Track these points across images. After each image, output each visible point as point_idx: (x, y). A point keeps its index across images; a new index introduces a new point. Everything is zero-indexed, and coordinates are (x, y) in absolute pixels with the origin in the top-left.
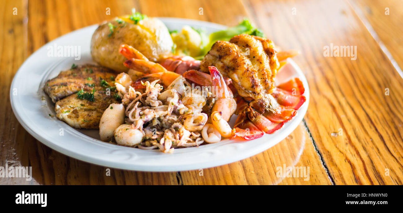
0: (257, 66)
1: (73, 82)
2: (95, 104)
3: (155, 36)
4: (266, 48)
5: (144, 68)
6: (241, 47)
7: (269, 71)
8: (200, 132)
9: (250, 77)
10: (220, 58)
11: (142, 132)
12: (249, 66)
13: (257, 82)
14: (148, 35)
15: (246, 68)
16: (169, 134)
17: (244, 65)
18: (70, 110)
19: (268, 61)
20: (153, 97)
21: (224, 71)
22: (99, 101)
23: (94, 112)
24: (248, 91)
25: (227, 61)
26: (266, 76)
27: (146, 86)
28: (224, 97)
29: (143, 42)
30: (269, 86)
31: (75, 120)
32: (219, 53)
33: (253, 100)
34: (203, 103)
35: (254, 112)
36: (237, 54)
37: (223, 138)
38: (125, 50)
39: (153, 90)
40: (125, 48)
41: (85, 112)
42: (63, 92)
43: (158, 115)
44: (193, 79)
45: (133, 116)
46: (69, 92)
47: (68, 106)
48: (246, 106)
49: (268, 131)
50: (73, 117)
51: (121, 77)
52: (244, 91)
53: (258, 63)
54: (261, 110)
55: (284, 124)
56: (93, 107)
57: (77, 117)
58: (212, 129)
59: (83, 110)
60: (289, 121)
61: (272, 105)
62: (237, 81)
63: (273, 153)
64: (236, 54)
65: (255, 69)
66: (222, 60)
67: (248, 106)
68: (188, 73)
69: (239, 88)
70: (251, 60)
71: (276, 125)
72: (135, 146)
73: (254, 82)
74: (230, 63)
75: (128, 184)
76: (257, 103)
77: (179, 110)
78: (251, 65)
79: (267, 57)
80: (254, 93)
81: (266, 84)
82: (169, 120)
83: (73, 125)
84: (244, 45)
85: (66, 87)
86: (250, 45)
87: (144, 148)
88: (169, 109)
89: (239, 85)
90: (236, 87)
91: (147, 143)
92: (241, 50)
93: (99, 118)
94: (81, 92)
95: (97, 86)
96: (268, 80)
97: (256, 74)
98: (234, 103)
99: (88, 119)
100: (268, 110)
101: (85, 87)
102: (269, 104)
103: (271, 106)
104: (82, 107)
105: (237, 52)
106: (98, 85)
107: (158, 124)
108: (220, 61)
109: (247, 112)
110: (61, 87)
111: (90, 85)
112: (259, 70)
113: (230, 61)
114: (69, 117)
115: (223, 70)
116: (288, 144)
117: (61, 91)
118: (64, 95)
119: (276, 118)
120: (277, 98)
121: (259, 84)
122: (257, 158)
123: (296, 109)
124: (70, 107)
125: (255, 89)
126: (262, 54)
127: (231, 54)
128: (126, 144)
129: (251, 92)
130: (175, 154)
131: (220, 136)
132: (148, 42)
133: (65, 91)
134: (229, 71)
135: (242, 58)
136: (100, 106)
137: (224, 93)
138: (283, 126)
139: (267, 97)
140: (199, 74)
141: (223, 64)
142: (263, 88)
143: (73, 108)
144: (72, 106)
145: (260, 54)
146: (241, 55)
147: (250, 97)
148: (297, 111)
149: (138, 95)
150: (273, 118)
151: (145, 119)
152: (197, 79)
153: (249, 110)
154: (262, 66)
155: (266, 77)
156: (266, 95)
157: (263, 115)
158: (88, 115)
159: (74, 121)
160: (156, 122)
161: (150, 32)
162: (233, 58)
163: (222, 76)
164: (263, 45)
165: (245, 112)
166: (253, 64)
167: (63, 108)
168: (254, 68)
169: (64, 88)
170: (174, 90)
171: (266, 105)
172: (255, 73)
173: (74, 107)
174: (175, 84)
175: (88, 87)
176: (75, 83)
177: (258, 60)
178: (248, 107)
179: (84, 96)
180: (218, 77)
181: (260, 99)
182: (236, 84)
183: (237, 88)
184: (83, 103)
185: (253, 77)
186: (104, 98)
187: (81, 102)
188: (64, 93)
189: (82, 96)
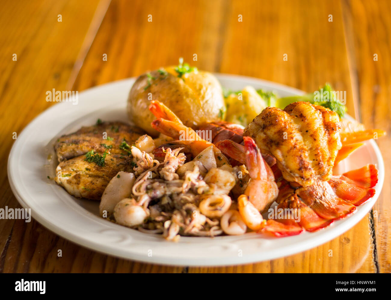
0: (309, 143)
1: (87, 141)
2: (104, 169)
3: (200, 94)
4: (327, 121)
5: (173, 132)
6: (293, 117)
7: (325, 151)
8: (219, 219)
9: (297, 156)
10: (264, 128)
11: (145, 210)
12: (298, 142)
13: (306, 163)
14: (191, 91)
15: (293, 144)
16: (178, 218)
17: (291, 140)
18: (71, 173)
19: (326, 138)
20: (170, 169)
21: (265, 145)
22: (109, 167)
23: (100, 180)
24: (294, 174)
25: (272, 132)
26: (321, 157)
27: (165, 154)
28: (259, 179)
29: (182, 100)
30: (324, 171)
31: (75, 186)
32: (264, 122)
33: (301, 187)
34: (232, 183)
35: (299, 202)
36: (285, 125)
37: (249, 230)
38: (155, 107)
39: (173, 159)
40: (156, 105)
41: (89, 178)
42: (71, 151)
43: (169, 191)
44: (227, 151)
45: (138, 190)
46: (78, 151)
47: (70, 169)
48: (290, 193)
49: (309, 229)
50: (73, 183)
51: (142, 140)
52: (289, 173)
53: (311, 139)
54: (309, 200)
55: (333, 222)
56: (100, 173)
57: (78, 183)
58: (235, 217)
59: (88, 175)
60: (341, 219)
61: (326, 196)
62: (280, 160)
63: (316, 258)
64: (283, 124)
65: (305, 147)
66: (265, 131)
67: (293, 193)
68: (222, 143)
69: (283, 169)
70: (303, 135)
71: (323, 222)
72: (135, 227)
73: (302, 164)
74: (275, 136)
75: (118, 272)
76: (306, 191)
77: (197, 189)
78: (302, 140)
79: (326, 133)
80: (302, 177)
81: (320, 168)
82: (182, 199)
83: (72, 193)
84: (298, 115)
85: (77, 145)
86: (304, 116)
87: (144, 230)
88: (185, 185)
89: (283, 165)
90: (279, 168)
91: (151, 225)
92: (292, 121)
93: (103, 187)
94: (90, 154)
95: (115, 148)
96: (323, 163)
97: (307, 154)
98: (275, 188)
99: (90, 187)
100: (318, 201)
101: (100, 147)
102: (321, 194)
103: (323, 197)
104: (87, 172)
105: (285, 123)
106: (117, 147)
107: (168, 203)
108: (263, 131)
109: (290, 201)
110: (71, 145)
111: (107, 146)
112: (311, 149)
113: (275, 133)
114: (69, 182)
115: (265, 143)
116: (340, 248)
117: (69, 150)
118: (73, 155)
119: (327, 213)
120: (336, 188)
121: (310, 167)
122: (293, 262)
123: (357, 205)
124: (73, 170)
125: (302, 172)
126: (319, 129)
127: (277, 125)
128: (124, 223)
129: (297, 175)
130: (180, 242)
131: (245, 227)
132: (188, 101)
133: (74, 150)
134: (271, 146)
135: (291, 131)
136: (109, 172)
137: (259, 174)
138: (332, 224)
139: (321, 185)
140: (234, 145)
141: (266, 136)
142: (315, 173)
143: (76, 172)
144: (75, 170)
145: (316, 128)
146: (290, 127)
147: (295, 182)
148: (357, 207)
149: (155, 164)
150: (323, 213)
151: (152, 194)
152: (231, 152)
153: (293, 199)
154: (316, 144)
155: (320, 159)
156: (320, 182)
157: (311, 207)
158: (91, 182)
159: (73, 188)
160: (166, 201)
161: (194, 88)
162: (279, 129)
163: (259, 150)
164: (324, 117)
165: (287, 201)
166: (304, 141)
167: (64, 170)
168: (305, 145)
169: (74, 146)
170: (199, 163)
171: (317, 195)
172: (305, 151)
173: (78, 171)
174: (202, 155)
175: (103, 148)
176: (89, 141)
177: (311, 136)
178: (293, 195)
179: (93, 159)
180: (253, 151)
181: (310, 186)
182: (279, 164)
183: (281, 169)
184: (89, 167)
185: (301, 156)
186: (118, 164)
187: (87, 165)
188: (73, 152)
189: (91, 159)
